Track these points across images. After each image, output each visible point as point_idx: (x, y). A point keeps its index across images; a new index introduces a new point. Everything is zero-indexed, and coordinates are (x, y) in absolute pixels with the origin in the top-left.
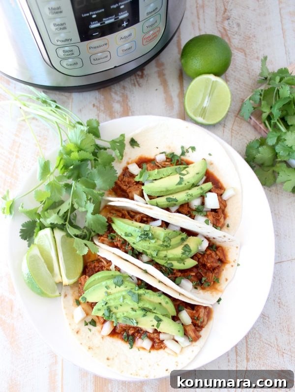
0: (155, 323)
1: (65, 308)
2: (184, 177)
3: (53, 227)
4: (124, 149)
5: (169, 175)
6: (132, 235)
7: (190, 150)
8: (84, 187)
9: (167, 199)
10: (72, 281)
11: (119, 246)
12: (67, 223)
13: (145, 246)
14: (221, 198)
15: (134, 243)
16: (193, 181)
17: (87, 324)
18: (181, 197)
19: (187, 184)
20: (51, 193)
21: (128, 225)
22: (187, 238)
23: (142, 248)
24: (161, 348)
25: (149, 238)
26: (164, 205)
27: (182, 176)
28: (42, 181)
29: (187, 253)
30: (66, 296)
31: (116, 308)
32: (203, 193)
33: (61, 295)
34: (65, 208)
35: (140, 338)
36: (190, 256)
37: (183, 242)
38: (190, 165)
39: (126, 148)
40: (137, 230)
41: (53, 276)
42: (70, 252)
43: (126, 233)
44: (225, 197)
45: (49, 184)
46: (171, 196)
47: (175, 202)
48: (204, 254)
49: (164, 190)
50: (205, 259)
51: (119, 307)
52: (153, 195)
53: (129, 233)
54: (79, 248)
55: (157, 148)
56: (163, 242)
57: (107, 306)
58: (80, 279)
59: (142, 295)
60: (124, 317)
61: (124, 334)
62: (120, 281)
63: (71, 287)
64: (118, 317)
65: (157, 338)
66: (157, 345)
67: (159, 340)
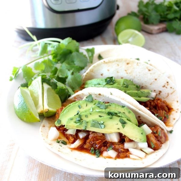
0: (120, 125)
1: (41, 131)
3: (43, 81)
6: (100, 84)
17: (59, 142)
24: (126, 157)
30: (44, 126)
31: (86, 116)
35: (106, 150)
48: (154, 100)
51: (89, 115)
56: (123, 85)
57: (78, 115)
58: (58, 110)
59: (109, 106)
60: (93, 121)
61: (92, 149)
62: (90, 99)
63: (49, 123)
64: (87, 121)
65: (122, 148)
66: (122, 154)
67: (124, 149)
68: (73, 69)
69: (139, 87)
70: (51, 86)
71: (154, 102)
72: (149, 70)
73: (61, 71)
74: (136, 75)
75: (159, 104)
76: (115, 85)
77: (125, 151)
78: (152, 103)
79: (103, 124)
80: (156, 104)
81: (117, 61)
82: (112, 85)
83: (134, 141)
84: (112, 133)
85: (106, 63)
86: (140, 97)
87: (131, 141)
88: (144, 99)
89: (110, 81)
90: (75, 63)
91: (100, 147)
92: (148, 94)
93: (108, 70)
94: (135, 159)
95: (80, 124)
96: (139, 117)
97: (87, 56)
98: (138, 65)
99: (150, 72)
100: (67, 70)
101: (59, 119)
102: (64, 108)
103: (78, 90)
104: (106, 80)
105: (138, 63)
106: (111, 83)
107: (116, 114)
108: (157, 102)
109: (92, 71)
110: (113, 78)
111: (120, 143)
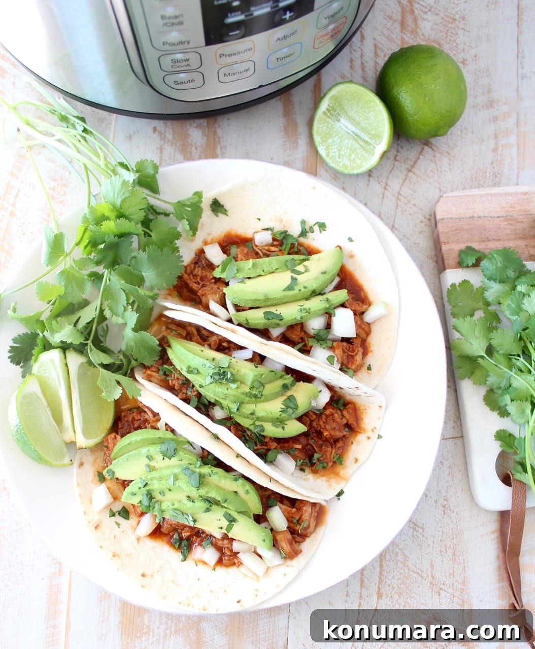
0: (225, 523)
1: (78, 485)
2: (298, 277)
3: (65, 347)
4: (201, 218)
5: (273, 272)
6: (198, 372)
7: (316, 228)
8: (123, 282)
9: (265, 313)
10: (92, 442)
11: (176, 387)
12: (89, 342)
13: (218, 393)
14: (362, 319)
15: (201, 386)
16: (314, 285)
17: (113, 515)
18: (290, 313)
19: (303, 290)
20: (66, 289)
21: (195, 354)
22: (293, 385)
23: (214, 395)
24: (234, 564)
25: (227, 379)
26: (258, 324)
27: (295, 276)
28: (49, 268)
29: (290, 411)
30: (82, 464)
31: (162, 493)
32: (328, 308)
33: (72, 464)
34: (88, 315)
35: (200, 544)
36: (294, 416)
37: (286, 392)
38: (313, 256)
39: (203, 215)
40: (208, 364)
41: (61, 431)
42: (91, 392)
43: (189, 367)
44: (369, 317)
45: (62, 273)
46: (273, 310)
47: (278, 321)
48: (321, 414)
49: (261, 297)
50: (321, 423)
51: (167, 492)
52: (242, 304)
53: (195, 369)
54: (107, 387)
55: (259, 219)
56: (250, 388)
57: (146, 489)
58: (107, 438)
59: (206, 476)
60: (174, 511)
61: (174, 537)
62: (171, 450)
64: (163, 508)
65: (228, 548)
66: (226, 558)
67: (231, 551)
77: (231, 554)
78: (315, 424)
84: (213, 531)
101: (111, 466)
102: (119, 441)
107: (218, 502)
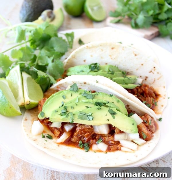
0: (109, 116)
1: (24, 126)
3: (22, 70)
17: (44, 137)
24: (117, 149)
30: (26, 120)
31: (72, 107)
35: (95, 143)
51: (75, 106)
56: (108, 71)
57: (63, 107)
58: (40, 102)
59: (96, 96)
60: (80, 112)
61: (80, 142)
62: (75, 89)
63: (31, 116)
64: (74, 113)
65: (112, 140)
66: (112, 146)
67: (114, 141)
68: (54, 56)
69: (125, 74)
70: (31, 75)
71: (141, 89)
72: (136, 55)
73: (41, 58)
74: (122, 61)
75: (146, 91)
76: (100, 72)
77: (115, 143)
78: (139, 90)
79: (91, 115)
80: (143, 91)
81: (101, 46)
82: (96, 71)
83: (124, 132)
84: (102, 125)
85: (89, 48)
86: (127, 84)
87: (121, 132)
88: (131, 86)
89: (95, 68)
90: (55, 48)
91: (89, 140)
92: (134, 81)
93: (92, 56)
94: (127, 152)
95: (66, 117)
96: (128, 106)
97: (67, 40)
98: (123, 50)
99: (136, 57)
100: (47, 57)
101: (42, 111)
102: (47, 99)
103: (60, 79)
104: (90, 67)
105: (123, 48)
106: (96, 70)
107: (104, 104)
108: (144, 88)
109: (74, 57)
110: (98, 65)
111: (110, 135)
